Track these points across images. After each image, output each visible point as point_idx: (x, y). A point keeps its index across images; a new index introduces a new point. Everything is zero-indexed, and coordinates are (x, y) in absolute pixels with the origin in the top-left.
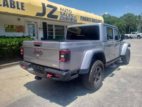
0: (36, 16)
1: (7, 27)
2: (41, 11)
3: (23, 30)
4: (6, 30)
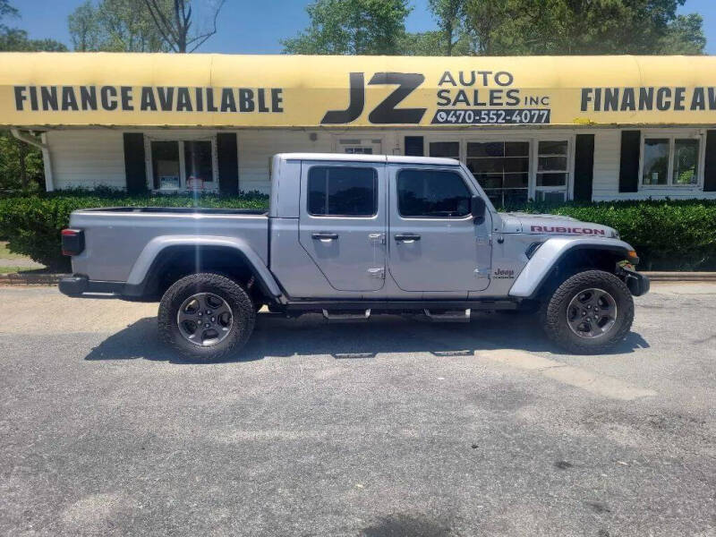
2: (344, 104)
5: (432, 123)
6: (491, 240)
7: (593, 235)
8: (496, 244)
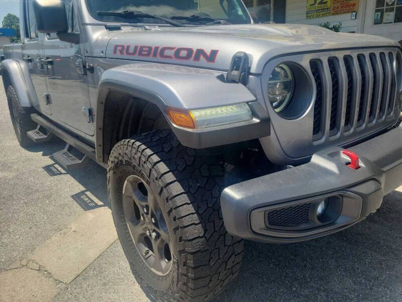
3: (352, 2)
4: (308, 12)
6: (84, 67)
7: (191, 61)
8: (88, 72)
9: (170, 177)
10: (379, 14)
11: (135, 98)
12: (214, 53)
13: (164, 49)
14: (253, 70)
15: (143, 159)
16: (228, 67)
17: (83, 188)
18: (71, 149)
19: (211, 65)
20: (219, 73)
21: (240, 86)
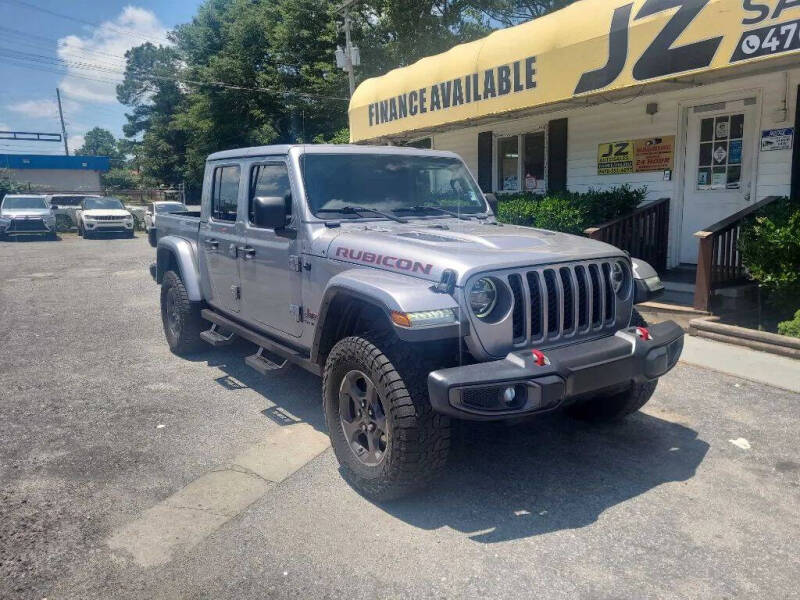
0: (578, 95)
1: (604, 155)
2: (600, 60)
3: (663, 156)
4: (601, 165)
5: (733, 59)
6: (300, 263)
7: (410, 272)
8: (304, 270)
9: (390, 367)
10: (705, 174)
11: (356, 299)
12: (429, 267)
13: (387, 258)
14: (458, 283)
15: (367, 353)
16: (439, 280)
17: (272, 404)
18: (266, 353)
19: (425, 276)
20: (431, 285)
21: (448, 296)
